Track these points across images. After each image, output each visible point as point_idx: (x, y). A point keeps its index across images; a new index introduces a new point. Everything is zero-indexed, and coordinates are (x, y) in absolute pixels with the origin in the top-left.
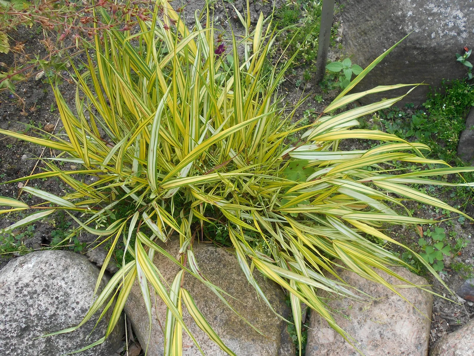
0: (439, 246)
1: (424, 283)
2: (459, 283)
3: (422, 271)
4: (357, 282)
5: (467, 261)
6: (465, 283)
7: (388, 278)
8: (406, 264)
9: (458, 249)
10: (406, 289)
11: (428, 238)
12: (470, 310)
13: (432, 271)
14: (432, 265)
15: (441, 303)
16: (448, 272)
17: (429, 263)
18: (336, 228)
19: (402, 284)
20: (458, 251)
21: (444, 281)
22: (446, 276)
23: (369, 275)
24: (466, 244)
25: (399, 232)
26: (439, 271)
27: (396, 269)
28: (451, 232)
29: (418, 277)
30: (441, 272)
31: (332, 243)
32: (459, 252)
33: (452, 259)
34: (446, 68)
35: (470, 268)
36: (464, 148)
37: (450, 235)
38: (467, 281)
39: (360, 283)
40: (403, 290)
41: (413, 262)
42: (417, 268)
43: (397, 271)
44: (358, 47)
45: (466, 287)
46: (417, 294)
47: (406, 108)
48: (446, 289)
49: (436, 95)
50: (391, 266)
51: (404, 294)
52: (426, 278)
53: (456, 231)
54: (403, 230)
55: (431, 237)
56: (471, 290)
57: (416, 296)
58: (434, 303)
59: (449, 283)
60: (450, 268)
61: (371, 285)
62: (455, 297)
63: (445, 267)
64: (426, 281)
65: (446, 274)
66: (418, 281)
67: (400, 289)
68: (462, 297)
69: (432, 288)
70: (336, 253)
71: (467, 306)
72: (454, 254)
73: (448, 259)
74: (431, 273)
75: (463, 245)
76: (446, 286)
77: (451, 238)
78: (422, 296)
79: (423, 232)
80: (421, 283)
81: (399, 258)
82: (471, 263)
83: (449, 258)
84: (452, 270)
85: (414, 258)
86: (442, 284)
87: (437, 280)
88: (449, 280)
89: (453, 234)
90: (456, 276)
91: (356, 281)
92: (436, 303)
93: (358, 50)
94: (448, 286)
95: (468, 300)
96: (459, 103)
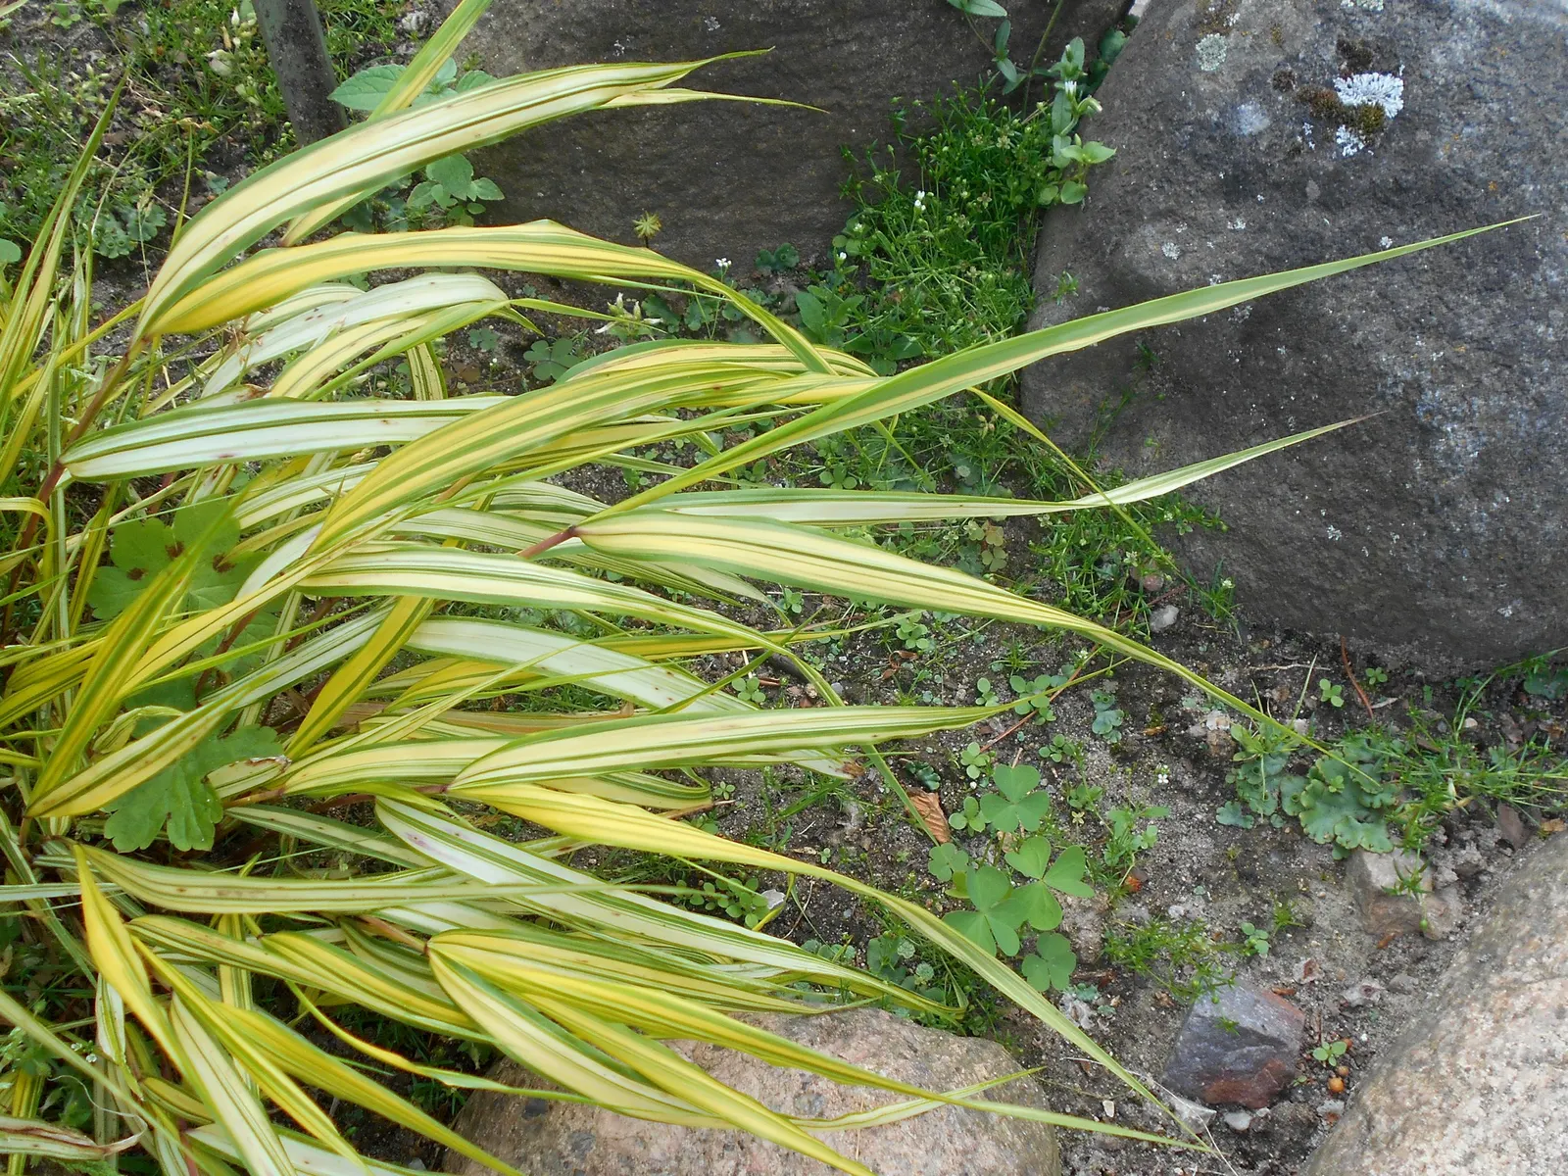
0: (1028, 861)
1: (997, 1067)
2: (1162, 1027)
3: (979, 1011)
4: (639, 1149)
5: (1175, 911)
6: (1193, 1020)
7: (796, 1087)
8: (884, 986)
9: (1122, 860)
10: (906, 1127)
11: (974, 842)
12: (1245, 1154)
13: (1023, 994)
14: (1015, 964)
15: (1101, 1154)
16: (1102, 985)
17: (1000, 956)
18: (440, 865)
19: (879, 1102)
20: (1124, 870)
21: (1092, 1034)
22: (1095, 1007)
23: (669, 1100)
24: (1152, 831)
25: (835, 841)
26: (1057, 987)
27: (836, 1031)
28: (1073, 792)
29: (958, 1046)
30: (1068, 996)
31: (424, 958)
32: (1128, 879)
33: (1106, 914)
34: (899, 45)
35: (1199, 939)
36: (1048, 395)
37: (1073, 803)
38: (1198, 1009)
39: (655, 1152)
40: (890, 1134)
41: (924, 972)
42: (952, 1002)
43: (846, 1036)
44: (494, 24)
45: (1199, 1038)
46: (969, 1141)
47: (766, 271)
48: (1111, 1076)
49: (878, 178)
50: (807, 1016)
51: (897, 1156)
52: (1001, 1040)
53: (1097, 782)
54: (851, 826)
55: (987, 833)
56: (1227, 1048)
57: (965, 1152)
58: (1066, 1163)
59: (1115, 1039)
60: (1104, 962)
61: (716, 1150)
62: (1158, 1105)
63: (1081, 963)
64: (1005, 1055)
65: (1096, 997)
66: (964, 1064)
67: (873, 1131)
68: (1192, 1098)
69: (1044, 1085)
70: (457, 1008)
71: (1227, 1136)
72: (1109, 891)
73: (1084, 920)
74: (1021, 1009)
75: (1139, 842)
76: (1104, 1059)
77: (1078, 817)
78: (999, 1142)
79: (947, 815)
80: (980, 1070)
81: (854, 965)
82: (1194, 915)
83: (1090, 915)
84: (1117, 971)
85: (927, 952)
86: (1085, 1055)
87: (1055, 1038)
88: (1112, 1025)
89: (1087, 797)
90: (1141, 994)
91: (628, 1145)
92: (1075, 1159)
93: (496, 37)
94: (1119, 1059)
95: (1223, 1103)
96: (985, 200)
